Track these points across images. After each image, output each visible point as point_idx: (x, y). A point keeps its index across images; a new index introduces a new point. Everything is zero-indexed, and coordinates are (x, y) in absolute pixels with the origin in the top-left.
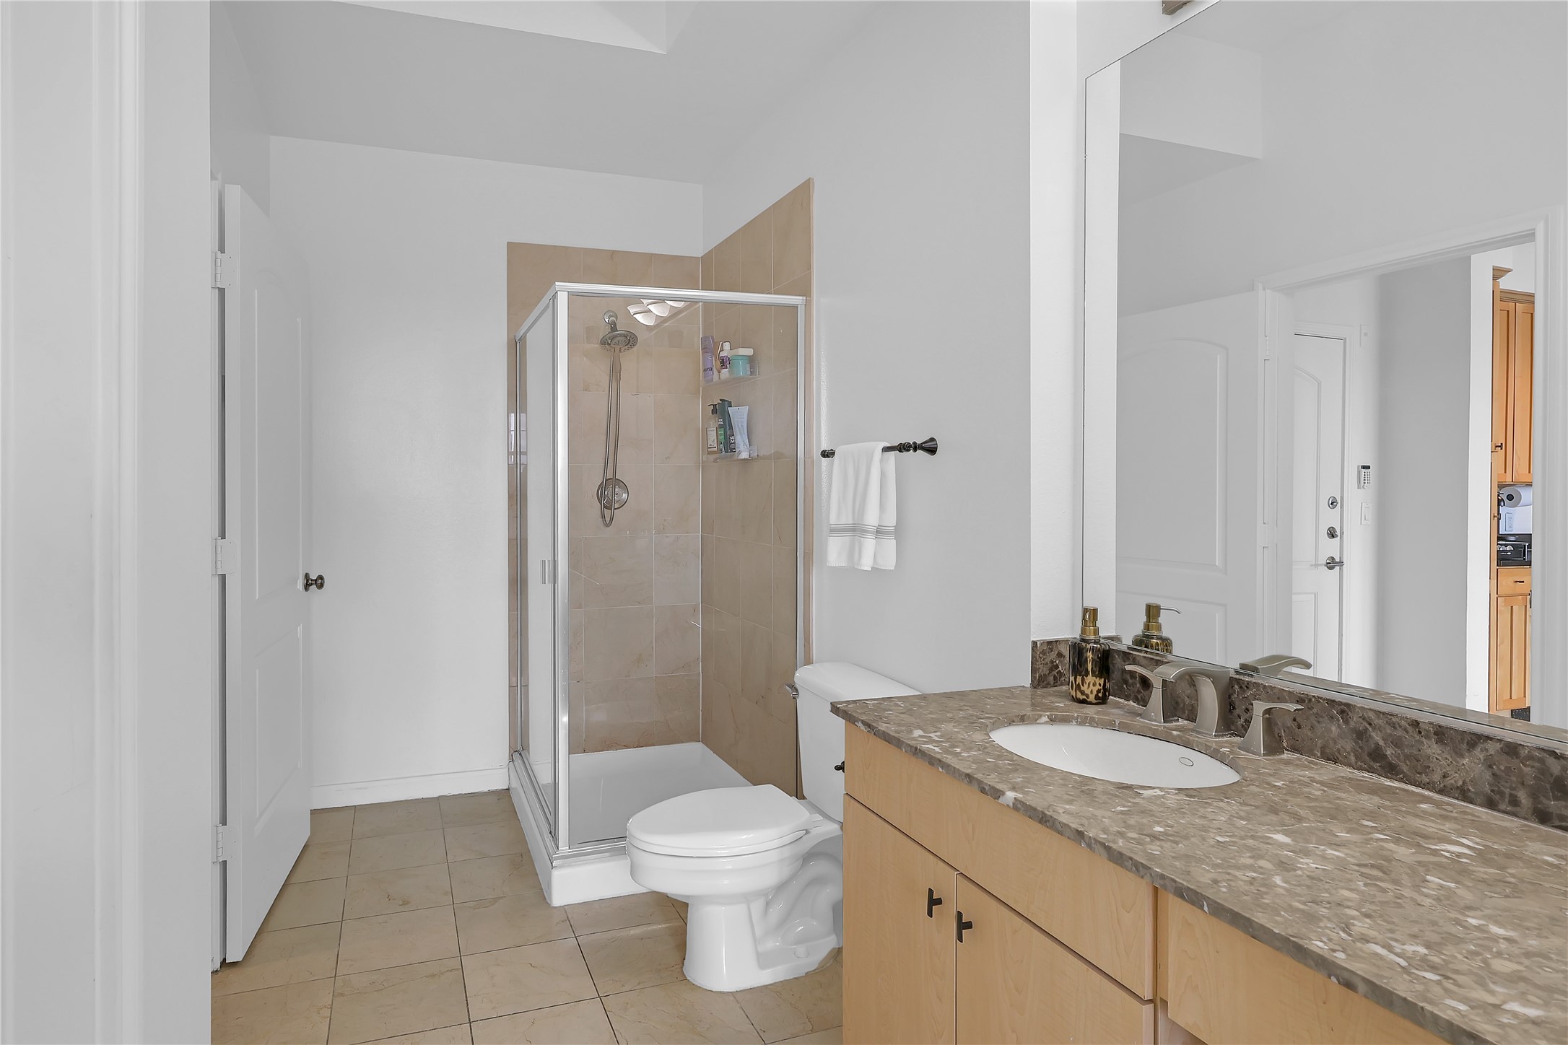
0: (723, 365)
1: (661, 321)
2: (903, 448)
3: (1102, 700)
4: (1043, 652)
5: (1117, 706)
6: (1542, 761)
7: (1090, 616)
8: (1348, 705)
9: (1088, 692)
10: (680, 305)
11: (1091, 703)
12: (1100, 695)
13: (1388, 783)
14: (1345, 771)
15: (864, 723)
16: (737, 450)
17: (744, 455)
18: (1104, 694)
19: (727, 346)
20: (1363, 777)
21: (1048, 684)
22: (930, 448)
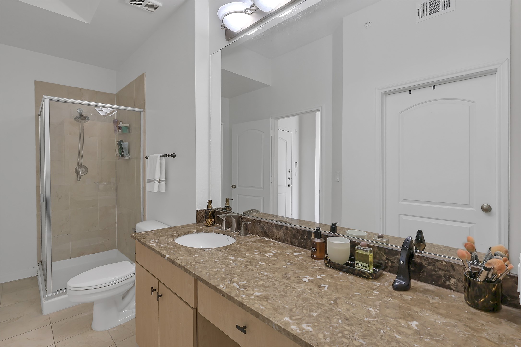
0: (120, 129)
1: (108, 114)
2: (165, 156)
3: (213, 225)
4: (200, 213)
5: (216, 226)
6: (292, 230)
7: (210, 202)
8: (260, 221)
9: (208, 223)
10: (113, 109)
11: (209, 226)
12: (212, 224)
13: (267, 239)
14: (259, 237)
15: (138, 240)
16: (124, 156)
17: (127, 158)
18: (213, 223)
19: (121, 123)
20: (263, 238)
21: (201, 222)
22: (174, 156)
